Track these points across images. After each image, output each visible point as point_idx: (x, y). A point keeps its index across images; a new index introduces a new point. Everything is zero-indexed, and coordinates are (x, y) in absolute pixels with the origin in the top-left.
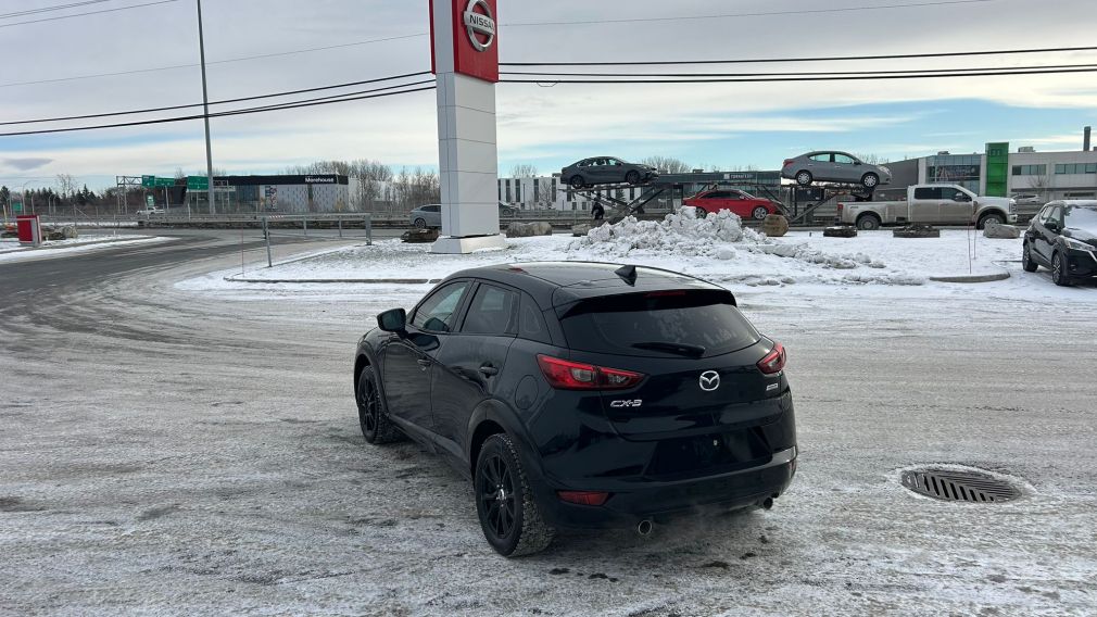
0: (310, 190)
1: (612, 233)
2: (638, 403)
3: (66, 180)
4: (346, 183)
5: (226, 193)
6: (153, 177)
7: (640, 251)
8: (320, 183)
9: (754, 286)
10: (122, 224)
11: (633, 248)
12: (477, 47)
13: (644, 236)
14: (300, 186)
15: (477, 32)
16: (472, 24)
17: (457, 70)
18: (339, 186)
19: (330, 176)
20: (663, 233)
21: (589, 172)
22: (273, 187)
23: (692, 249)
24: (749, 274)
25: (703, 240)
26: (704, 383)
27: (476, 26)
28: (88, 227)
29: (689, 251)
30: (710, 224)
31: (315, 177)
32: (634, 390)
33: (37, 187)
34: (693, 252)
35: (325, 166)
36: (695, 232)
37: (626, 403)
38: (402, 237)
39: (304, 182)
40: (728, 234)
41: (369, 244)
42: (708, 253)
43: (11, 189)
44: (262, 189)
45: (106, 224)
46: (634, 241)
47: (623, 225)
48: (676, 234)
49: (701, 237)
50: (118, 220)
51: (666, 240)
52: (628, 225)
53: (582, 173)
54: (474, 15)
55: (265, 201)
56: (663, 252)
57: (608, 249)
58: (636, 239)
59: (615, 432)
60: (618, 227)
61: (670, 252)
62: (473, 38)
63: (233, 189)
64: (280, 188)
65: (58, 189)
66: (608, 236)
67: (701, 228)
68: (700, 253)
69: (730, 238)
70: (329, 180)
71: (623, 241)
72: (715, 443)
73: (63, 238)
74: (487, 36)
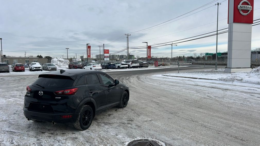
3: (195, 54)
5: (226, 57)
6: (208, 53)
12: (244, 15)
17: (234, 22)
27: (242, 9)
33: (189, 56)
43: (185, 56)
54: (242, 6)
65: (193, 56)
72: (44, 107)
73: (165, 66)
74: (248, 11)
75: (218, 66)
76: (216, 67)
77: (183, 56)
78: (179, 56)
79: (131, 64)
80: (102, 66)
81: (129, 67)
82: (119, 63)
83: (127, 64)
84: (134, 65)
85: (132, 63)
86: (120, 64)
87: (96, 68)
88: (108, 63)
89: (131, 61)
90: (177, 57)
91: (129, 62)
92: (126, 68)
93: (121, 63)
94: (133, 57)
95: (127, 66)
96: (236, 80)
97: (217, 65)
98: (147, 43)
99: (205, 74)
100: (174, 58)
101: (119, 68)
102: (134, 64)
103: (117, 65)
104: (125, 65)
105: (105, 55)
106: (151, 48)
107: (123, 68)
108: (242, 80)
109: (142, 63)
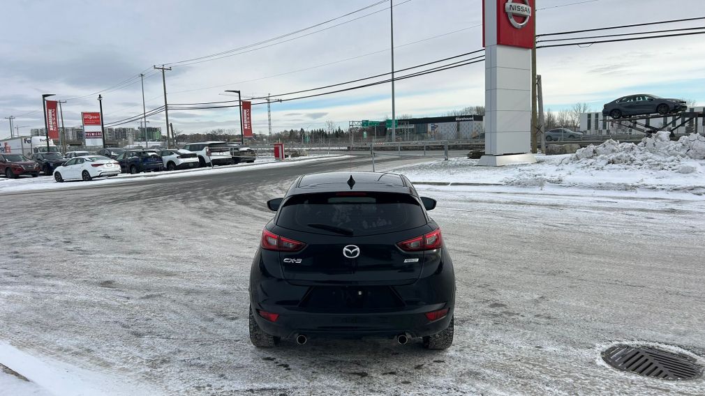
0: (458, 125)
1: (594, 152)
2: (299, 261)
3: (330, 124)
4: (482, 120)
5: (407, 129)
6: (368, 121)
7: (614, 166)
8: (464, 121)
9: (700, 195)
10: (341, 148)
11: (609, 163)
12: (516, 27)
13: (619, 155)
14: (452, 123)
15: (515, 16)
16: (512, 11)
17: (499, 43)
18: (477, 122)
19: (471, 116)
20: (638, 152)
21: (626, 107)
22: (436, 124)
23: (658, 164)
24: (698, 185)
25: (672, 157)
26: (347, 252)
27: (515, 12)
28: (316, 150)
29: (658, 166)
30: (681, 144)
31: (462, 117)
32: (298, 253)
33: (317, 128)
34: (659, 167)
35: (471, 109)
36: (666, 152)
37: (292, 261)
38: (468, 155)
39: (455, 121)
40: (697, 153)
41: (446, 160)
42: (673, 168)
43: (305, 130)
44: (430, 126)
45: (334, 148)
46: (611, 158)
47: (605, 146)
48: (649, 153)
49: (671, 155)
50: (338, 146)
51: (638, 158)
52: (608, 146)
53: (621, 108)
54: (513, 4)
55: (431, 133)
56: (633, 166)
57: (589, 163)
58: (613, 156)
59: (283, 277)
60: (600, 148)
61: (639, 166)
62: (512, 21)
63: (413, 126)
64: (440, 125)
65: (327, 130)
66: (591, 154)
67: (671, 148)
68: (665, 168)
69: (698, 156)
70: (470, 119)
71: (602, 158)
72: (360, 293)
73: (298, 156)
74: (524, 18)
75: (450, 152)
76: (446, 154)
77: (299, 130)
78: (289, 130)
79: (209, 154)
80: (120, 163)
81: (202, 163)
82: (172, 154)
83: (194, 156)
84: (216, 156)
85: (211, 151)
86: (175, 155)
87: (103, 170)
88: (139, 154)
89: (206, 145)
90: (286, 131)
91: (200, 148)
92: (195, 165)
93: (178, 153)
94: (156, 134)
95: (196, 160)
96: (548, 183)
97: (449, 149)
98: (239, 92)
99: (416, 172)
100: (278, 134)
101: (171, 166)
102: (218, 154)
103: (166, 158)
104: (190, 157)
105: (88, 129)
106: (252, 106)
107: (185, 166)
108: (560, 181)
109: (237, 149)
